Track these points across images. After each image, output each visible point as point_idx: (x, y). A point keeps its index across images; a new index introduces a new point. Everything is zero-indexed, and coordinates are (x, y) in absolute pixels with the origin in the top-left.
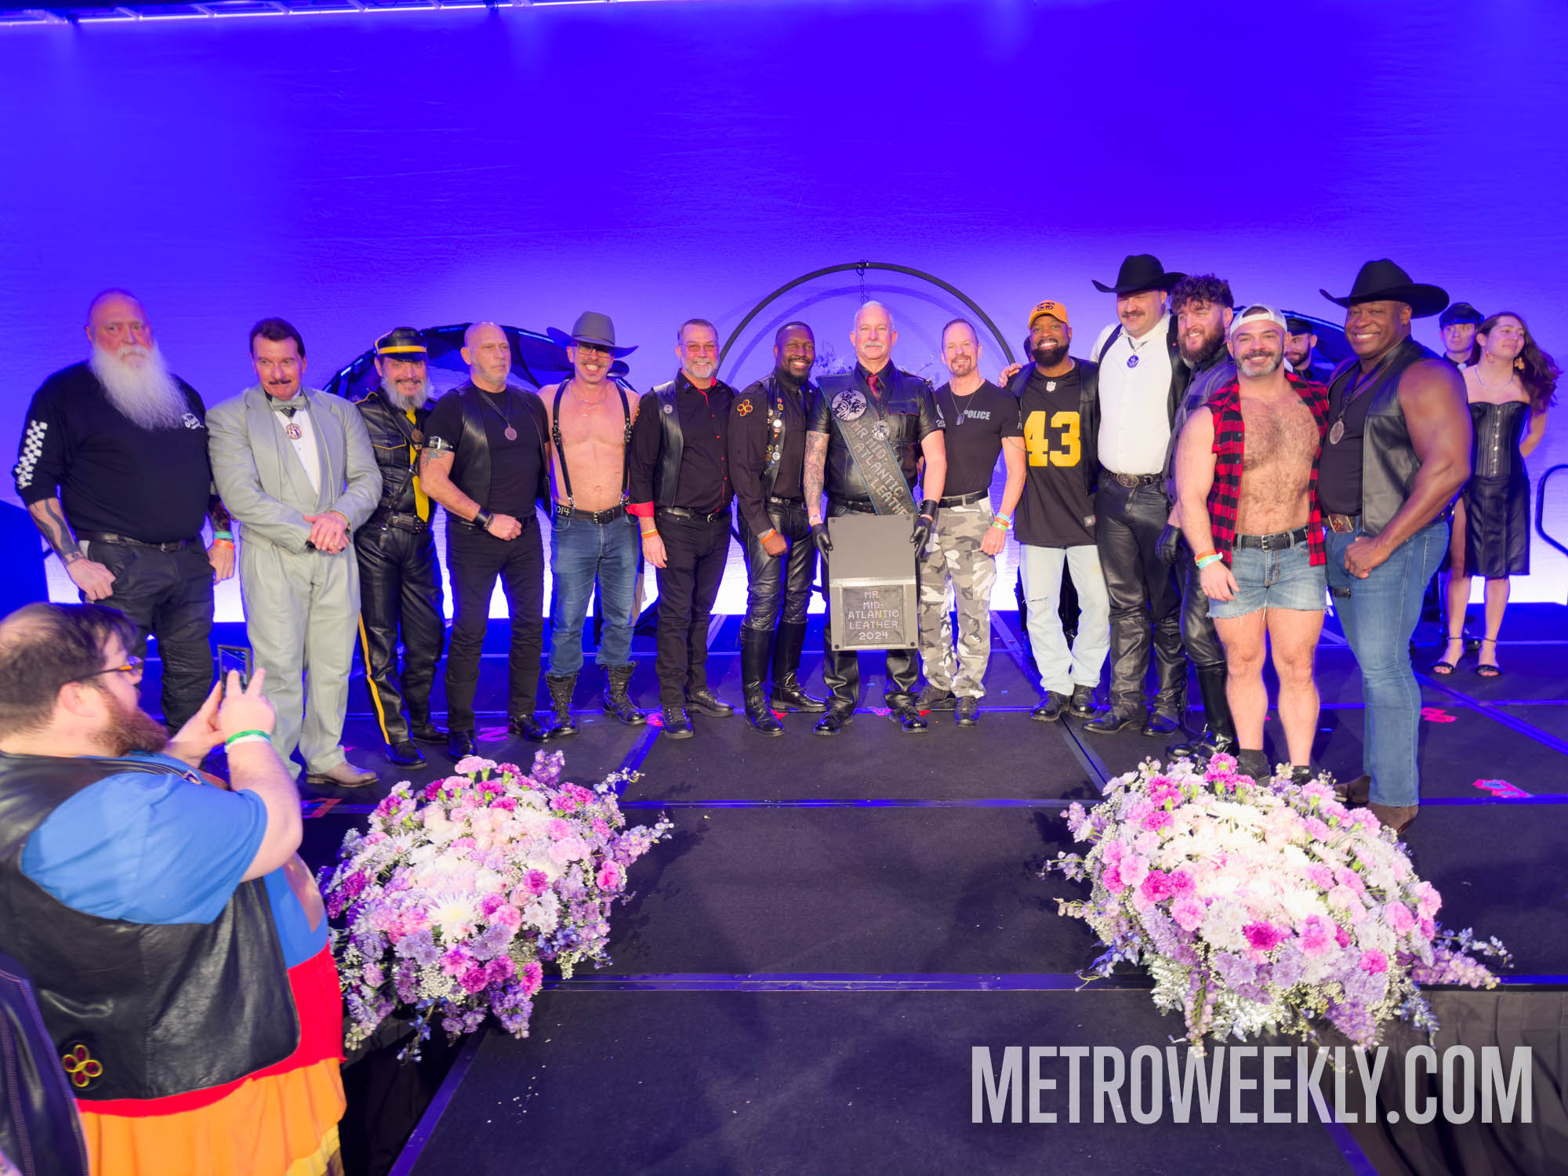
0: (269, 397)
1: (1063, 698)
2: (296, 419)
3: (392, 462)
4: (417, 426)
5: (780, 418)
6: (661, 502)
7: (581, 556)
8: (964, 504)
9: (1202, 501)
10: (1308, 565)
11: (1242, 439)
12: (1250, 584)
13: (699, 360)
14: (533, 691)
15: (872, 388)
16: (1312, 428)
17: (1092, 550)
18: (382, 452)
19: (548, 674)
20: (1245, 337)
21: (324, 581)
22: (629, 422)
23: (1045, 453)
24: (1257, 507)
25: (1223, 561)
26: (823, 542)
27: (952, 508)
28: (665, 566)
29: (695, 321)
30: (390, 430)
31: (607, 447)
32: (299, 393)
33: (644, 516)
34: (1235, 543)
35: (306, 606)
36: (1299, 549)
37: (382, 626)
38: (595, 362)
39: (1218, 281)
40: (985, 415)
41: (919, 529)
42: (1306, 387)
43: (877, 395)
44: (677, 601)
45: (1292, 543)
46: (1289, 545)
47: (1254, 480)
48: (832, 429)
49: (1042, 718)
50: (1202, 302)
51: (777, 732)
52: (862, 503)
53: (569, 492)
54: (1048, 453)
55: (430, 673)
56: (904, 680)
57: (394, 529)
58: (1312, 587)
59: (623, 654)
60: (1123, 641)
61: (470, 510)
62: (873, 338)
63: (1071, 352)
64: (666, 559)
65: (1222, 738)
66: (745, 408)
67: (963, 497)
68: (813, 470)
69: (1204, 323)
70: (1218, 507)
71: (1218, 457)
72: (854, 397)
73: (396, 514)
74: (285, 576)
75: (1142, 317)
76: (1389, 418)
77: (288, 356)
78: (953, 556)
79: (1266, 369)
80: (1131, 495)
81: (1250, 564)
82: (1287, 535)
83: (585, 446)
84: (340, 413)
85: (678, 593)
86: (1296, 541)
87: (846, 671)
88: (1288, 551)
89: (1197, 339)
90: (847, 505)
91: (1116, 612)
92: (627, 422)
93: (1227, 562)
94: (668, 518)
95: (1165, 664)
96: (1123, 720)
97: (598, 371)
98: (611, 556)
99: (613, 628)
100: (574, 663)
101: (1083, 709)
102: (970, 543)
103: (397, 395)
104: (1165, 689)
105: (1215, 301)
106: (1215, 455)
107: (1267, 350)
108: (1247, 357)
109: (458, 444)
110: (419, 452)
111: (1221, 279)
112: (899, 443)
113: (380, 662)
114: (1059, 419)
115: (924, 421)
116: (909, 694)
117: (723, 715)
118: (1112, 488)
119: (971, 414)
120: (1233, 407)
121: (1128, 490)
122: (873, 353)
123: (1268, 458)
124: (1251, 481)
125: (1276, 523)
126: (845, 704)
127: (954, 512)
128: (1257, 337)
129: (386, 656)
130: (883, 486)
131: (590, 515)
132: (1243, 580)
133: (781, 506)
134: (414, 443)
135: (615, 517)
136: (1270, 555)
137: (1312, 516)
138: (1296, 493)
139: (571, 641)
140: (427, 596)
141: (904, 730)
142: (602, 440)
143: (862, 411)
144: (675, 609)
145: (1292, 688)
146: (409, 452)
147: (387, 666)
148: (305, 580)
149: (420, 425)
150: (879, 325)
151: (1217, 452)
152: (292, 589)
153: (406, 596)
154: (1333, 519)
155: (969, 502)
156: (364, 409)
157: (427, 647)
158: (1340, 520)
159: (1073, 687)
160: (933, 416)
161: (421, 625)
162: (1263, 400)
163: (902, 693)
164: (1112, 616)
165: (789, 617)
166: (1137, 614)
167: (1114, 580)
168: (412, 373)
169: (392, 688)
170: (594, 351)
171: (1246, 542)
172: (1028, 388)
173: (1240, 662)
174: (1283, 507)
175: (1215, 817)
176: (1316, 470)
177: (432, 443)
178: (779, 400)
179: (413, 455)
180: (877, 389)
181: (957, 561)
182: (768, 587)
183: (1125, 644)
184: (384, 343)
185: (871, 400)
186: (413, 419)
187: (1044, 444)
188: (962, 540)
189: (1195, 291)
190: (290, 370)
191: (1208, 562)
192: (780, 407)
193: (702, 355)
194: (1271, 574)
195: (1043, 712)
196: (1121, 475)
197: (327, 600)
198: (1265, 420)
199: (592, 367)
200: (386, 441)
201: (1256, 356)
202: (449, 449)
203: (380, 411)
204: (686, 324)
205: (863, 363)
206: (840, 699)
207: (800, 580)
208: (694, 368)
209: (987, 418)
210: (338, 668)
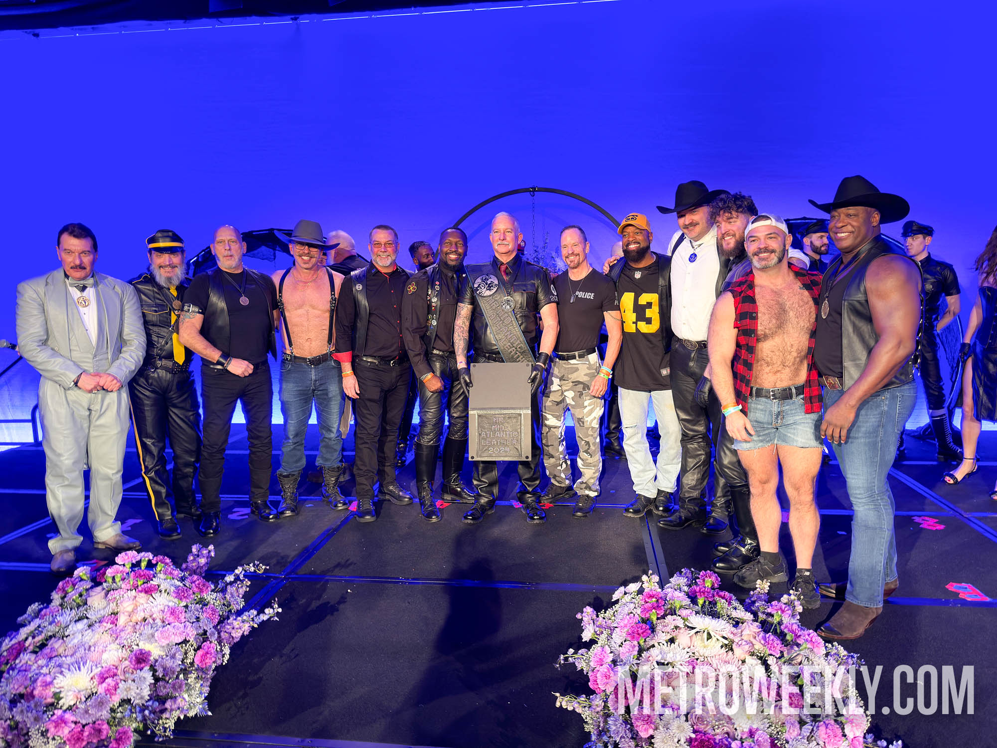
0: (67, 276)
1: (648, 500)
2: (85, 293)
3: (158, 323)
4: (177, 298)
5: (436, 296)
6: (356, 352)
7: (300, 388)
8: (577, 358)
9: (727, 365)
10: (803, 414)
11: (756, 318)
12: (761, 425)
13: (381, 254)
14: (265, 483)
15: (503, 273)
16: (810, 308)
17: (668, 394)
18: (151, 315)
19: (278, 472)
20: (753, 239)
21: (99, 408)
22: (334, 295)
23: (633, 323)
24: (767, 369)
25: (741, 411)
26: (465, 381)
27: (569, 361)
28: (358, 397)
29: (379, 227)
30: (158, 301)
31: (317, 312)
32: (91, 276)
33: (344, 362)
34: (751, 394)
35: (86, 425)
36: (799, 400)
37: (152, 438)
38: (308, 254)
39: (744, 197)
40: (590, 296)
41: (535, 373)
42: (805, 276)
43: (506, 278)
44: (368, 422)
45: (794, 396)
46: (791, 398)
47: (766, 348)
48: (474, 302)
49: (630, 515)
50: (731, 213)
51: (434, 519)
52: (495, 356)
53: (290, 344)
54: (635, 323)
55: (192, 471)
56: (529, 483)
57: (159, 371)
58: (808, 429)
59: (333, 458)
60: (690, 460)
61: (214, 355)
62: (502, 238)
63: (652, 249)
64: (359, 392)
65: (749, 541)
66: (412, 288)
67: (576, 353)
68: (460, 330)
69: (735, 228)
70: (740, 366)
71: (739, 331)
72: (490, 280)
73: (160, 359)
74: (68, 404)
75: (698, 226)
76: (859, 302)
77: (87, 249)
78: (570, 394)
79: (770, 263)
80: (692, 355)
81: (762, 410)
82: (790, 389)
83: (300, 311)
84: (120, 292)
85: (368, 416)
86: (798, 395)
87: (488, 475)
88: (791, 401)
89: (731, 241)
90: (485, 356)
91: (686, 439)
92: (332, 295)
93: (744, 412)
94: (362, 363)
95: (720, 478)
96: (687, 520)
97: (310, 260)
98: (321, 389)
99: (326, 440)
100: (298, 464)
101: (661, 509)
102: (581, 386)
103: (161, 276)
104: (719, 497)
105: (741, 212)
106: (736, 330)
107: (771, 248)
108: (756, 254)
109: (206, 309)
110: (178, 316)
111: (746, 195)
112: (521, 312)
113: (150, 463)
114: (644, 299)
115: (541, 296)
116: (533, 493)
117: (405, 503)
118: (681, 349)
119: (580, 294)
120: (749, 292)
121: (690, 352)
122: (503, 249)
123: (776, 332)
124: (764, 350)
125: (781, 380)
126: (486, 500)
127: (571, 364)
128: (762, 238)
129: (154, 458)
130: (509, 344)
131: (304, 359)
132: (757, 423)
133: (442, 357)
134: (174, 310)
135: (323, 361)
136: (776, 404)
137: (808, 376)
138: (798, 359)
139: (294, 449)
140: (186, 417)
141: (528, 520)
142: (313, 307)
143: (495, 289)
144: (366, 427)
145: (797, 509)
146: (170, 315)
147: (155, 466)
148: (83, 407)
149: (180, 297)
150: (507, 229)
151: (737, 328)
152: (73, 414)
153: (171, 417)
154: (827, 379)
155: (581, 356)
156: (139, 286)
157: (189, 452)
158: (831, 380)
159: (656, 492)
160: (548, 292)
161: (183, 437)
162: (772, 286)
163: (529, 493)
164: (682, 441)
165: (454, 435)
166: (700, 440)
167: (683, 416)
168: (169, 261)
169: (160, 481)
170: (307, 247)
171: (759, 393)
172: (622, 275)
173: (757, 484)
174: (787, 370)
175: (693, 628)
176: (813, 340)
177: (186, 308)
178: (437, 283)
179: (174, 318)
180: (507, 274)
181: (573, 399)
182: (431, 414)
183: (691, 462)
184: (152, 240)
185: (502, 282)
186: (175, 293)
187: (633, 317)
188: (577, 383)
189: (726, 205)
190: (87, 260)
191: (731, 411)
192: (437, 288)
193: (383, 250)
194: (777, 418)
195: (631, 510)
196: (685, 340)
197: (101, 421)
198: (774, 303)
199: (305, 258)
200: (154, 309)
201: (761, 253)
202: (199, 312)
203: (151, 288)
204: (374, 228)
205: (497, 255)
206: (484, 496)
207: (460, 409)
208: (378, 259)
209: (592, 298)
210: (113, 469)
